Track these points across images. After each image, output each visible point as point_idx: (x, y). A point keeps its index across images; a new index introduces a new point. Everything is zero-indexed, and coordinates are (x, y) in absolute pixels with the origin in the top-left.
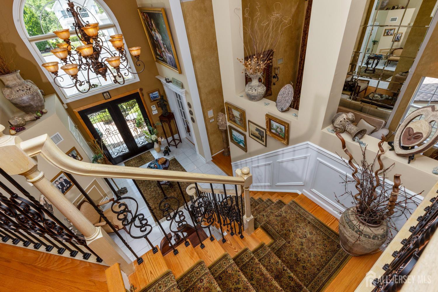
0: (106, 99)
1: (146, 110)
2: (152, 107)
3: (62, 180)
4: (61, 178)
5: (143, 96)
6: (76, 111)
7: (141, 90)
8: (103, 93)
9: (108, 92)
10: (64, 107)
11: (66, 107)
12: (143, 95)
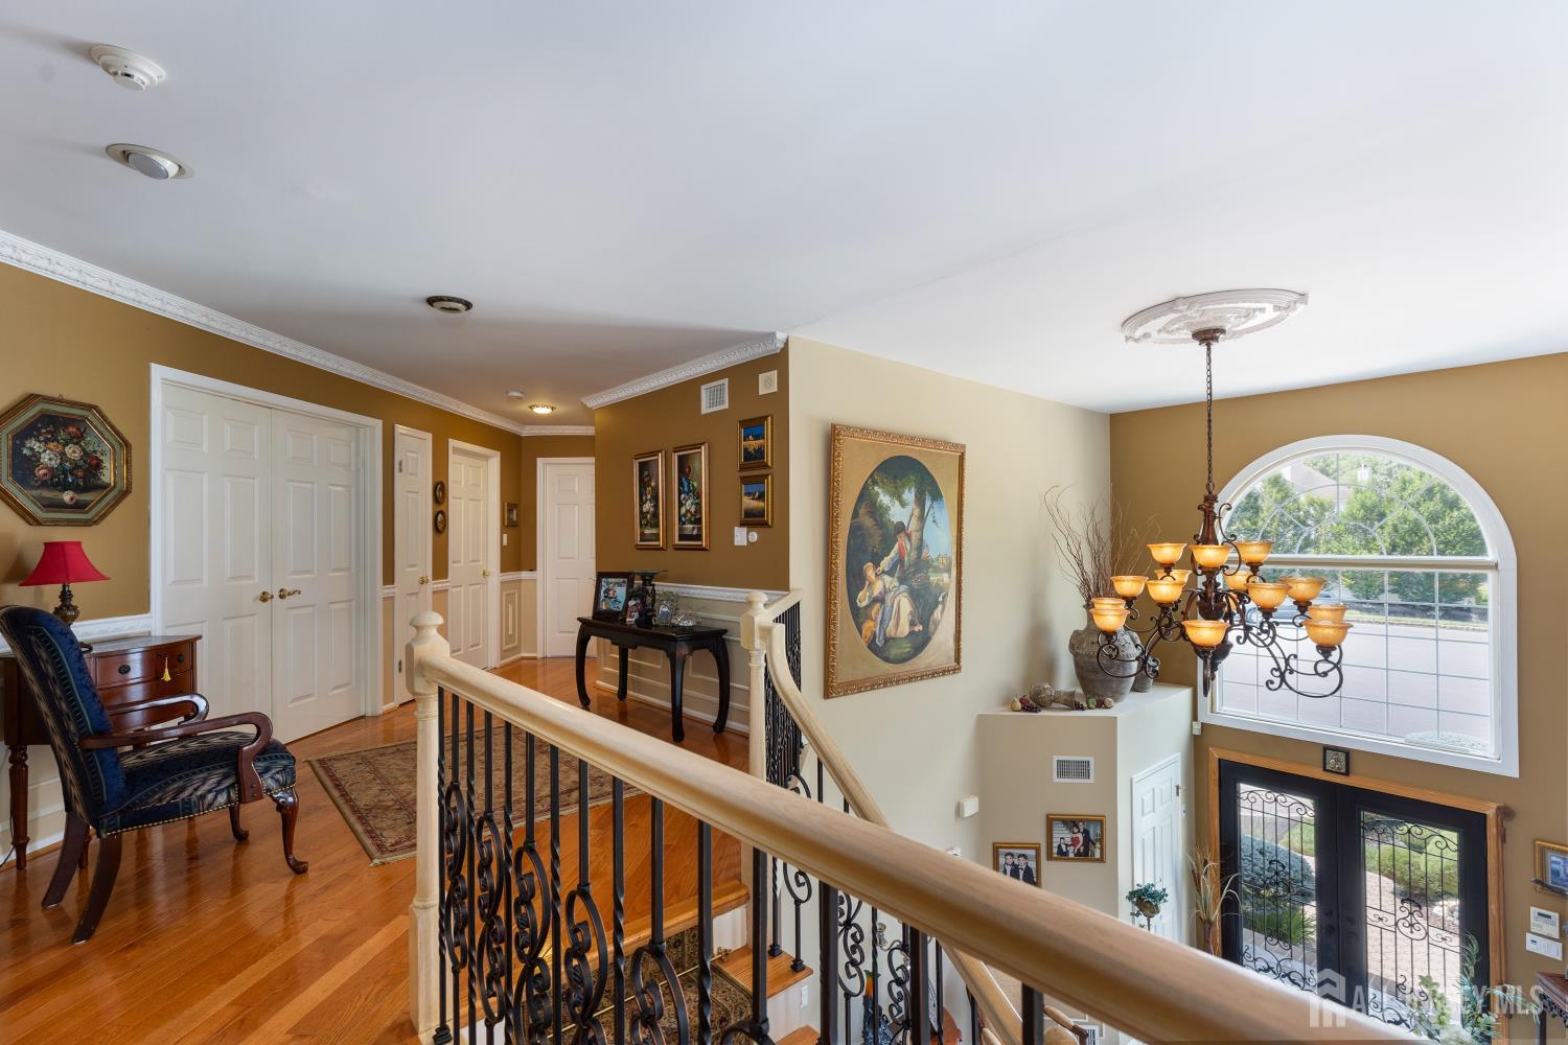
0: (1325, 770)
1: (1493, 908)
2: (1534, 911)
3: (1022, 863)
4: (1025, 856)
5: (1504, 840)
6: (1216, 754)
7: (1505, 813)
8: (1326, 748)
9: (1347, 753)
10: (1192, 727)
11: (1197, 732)
12: (1503, 837)
